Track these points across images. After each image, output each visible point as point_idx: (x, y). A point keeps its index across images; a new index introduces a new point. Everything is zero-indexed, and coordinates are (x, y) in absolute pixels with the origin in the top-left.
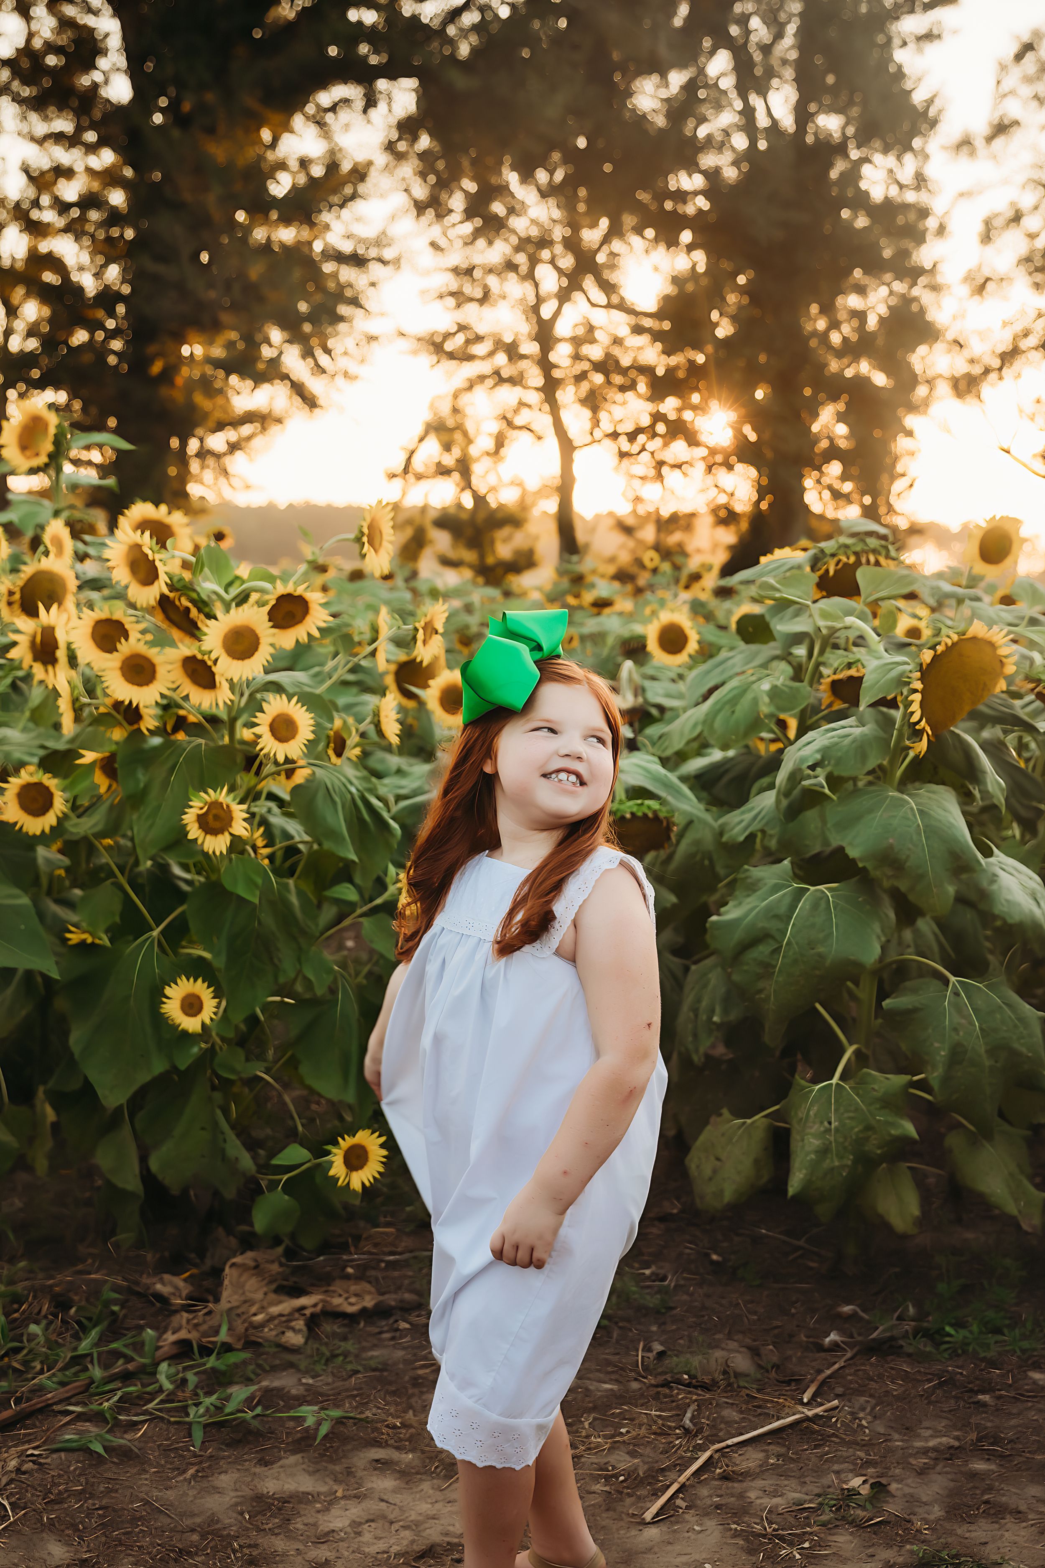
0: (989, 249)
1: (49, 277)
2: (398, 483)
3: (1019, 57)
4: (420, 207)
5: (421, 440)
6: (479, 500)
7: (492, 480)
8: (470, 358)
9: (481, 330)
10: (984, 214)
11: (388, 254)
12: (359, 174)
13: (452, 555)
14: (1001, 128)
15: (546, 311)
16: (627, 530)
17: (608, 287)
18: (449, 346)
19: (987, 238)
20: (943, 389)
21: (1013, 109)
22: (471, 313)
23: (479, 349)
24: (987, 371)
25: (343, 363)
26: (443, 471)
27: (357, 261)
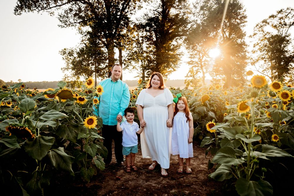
0: (255, 48)
1: (149, 59)
2: (186, 78)
3: (256, 26)
4: (187, 48)
5: (189, 73)
6: (195, 79)
7: (197, 77)
8: (193, 64)
9: (194, 61)
10: (253, 44)
11: (183, 54)
12: (180, 45)
13: (192, 85)
14: (255, 34)
15: (201, 58)
16: (212, 82)
17: (208, 55)
18: (190, 63)
19: (254, 47)
20: (250, 64)
21: (256, 32)
22: (192, 59)
23: (194, 63)
24: (255, 62)
25: (178, 66)
26: (191, 76)
27: (179, 55)
